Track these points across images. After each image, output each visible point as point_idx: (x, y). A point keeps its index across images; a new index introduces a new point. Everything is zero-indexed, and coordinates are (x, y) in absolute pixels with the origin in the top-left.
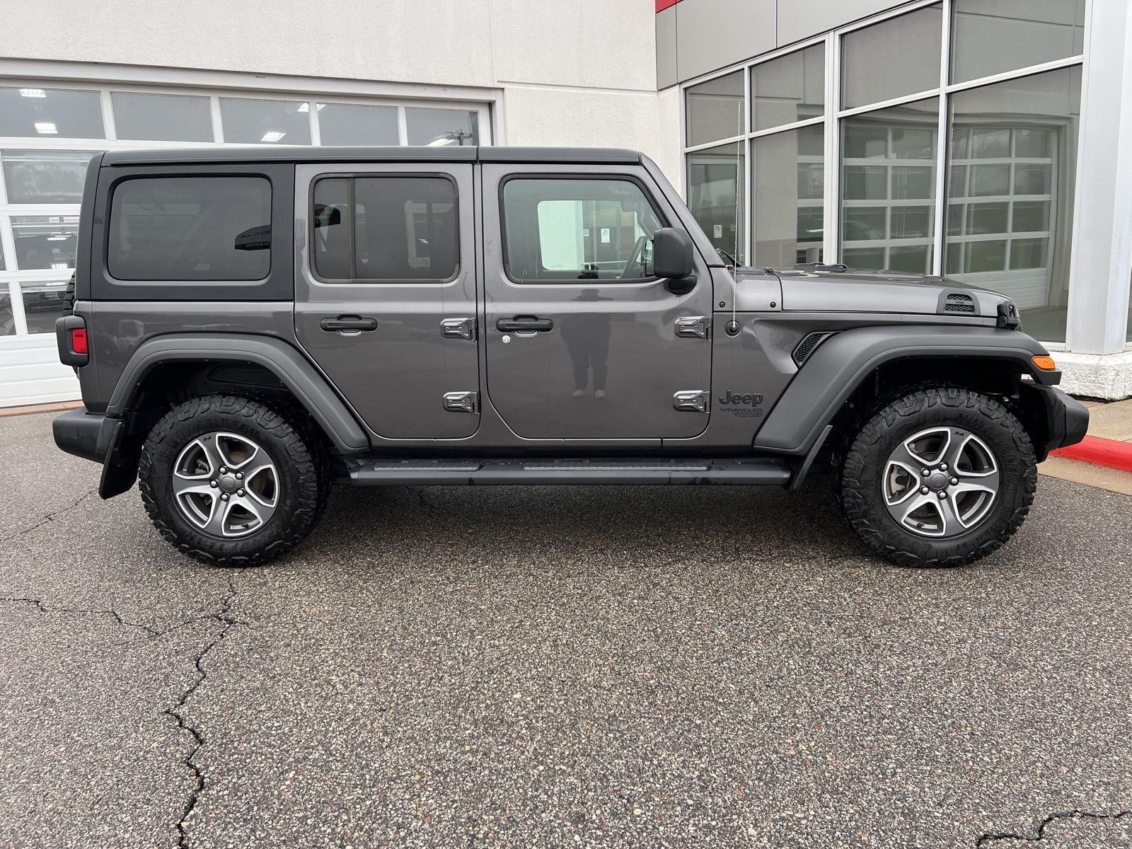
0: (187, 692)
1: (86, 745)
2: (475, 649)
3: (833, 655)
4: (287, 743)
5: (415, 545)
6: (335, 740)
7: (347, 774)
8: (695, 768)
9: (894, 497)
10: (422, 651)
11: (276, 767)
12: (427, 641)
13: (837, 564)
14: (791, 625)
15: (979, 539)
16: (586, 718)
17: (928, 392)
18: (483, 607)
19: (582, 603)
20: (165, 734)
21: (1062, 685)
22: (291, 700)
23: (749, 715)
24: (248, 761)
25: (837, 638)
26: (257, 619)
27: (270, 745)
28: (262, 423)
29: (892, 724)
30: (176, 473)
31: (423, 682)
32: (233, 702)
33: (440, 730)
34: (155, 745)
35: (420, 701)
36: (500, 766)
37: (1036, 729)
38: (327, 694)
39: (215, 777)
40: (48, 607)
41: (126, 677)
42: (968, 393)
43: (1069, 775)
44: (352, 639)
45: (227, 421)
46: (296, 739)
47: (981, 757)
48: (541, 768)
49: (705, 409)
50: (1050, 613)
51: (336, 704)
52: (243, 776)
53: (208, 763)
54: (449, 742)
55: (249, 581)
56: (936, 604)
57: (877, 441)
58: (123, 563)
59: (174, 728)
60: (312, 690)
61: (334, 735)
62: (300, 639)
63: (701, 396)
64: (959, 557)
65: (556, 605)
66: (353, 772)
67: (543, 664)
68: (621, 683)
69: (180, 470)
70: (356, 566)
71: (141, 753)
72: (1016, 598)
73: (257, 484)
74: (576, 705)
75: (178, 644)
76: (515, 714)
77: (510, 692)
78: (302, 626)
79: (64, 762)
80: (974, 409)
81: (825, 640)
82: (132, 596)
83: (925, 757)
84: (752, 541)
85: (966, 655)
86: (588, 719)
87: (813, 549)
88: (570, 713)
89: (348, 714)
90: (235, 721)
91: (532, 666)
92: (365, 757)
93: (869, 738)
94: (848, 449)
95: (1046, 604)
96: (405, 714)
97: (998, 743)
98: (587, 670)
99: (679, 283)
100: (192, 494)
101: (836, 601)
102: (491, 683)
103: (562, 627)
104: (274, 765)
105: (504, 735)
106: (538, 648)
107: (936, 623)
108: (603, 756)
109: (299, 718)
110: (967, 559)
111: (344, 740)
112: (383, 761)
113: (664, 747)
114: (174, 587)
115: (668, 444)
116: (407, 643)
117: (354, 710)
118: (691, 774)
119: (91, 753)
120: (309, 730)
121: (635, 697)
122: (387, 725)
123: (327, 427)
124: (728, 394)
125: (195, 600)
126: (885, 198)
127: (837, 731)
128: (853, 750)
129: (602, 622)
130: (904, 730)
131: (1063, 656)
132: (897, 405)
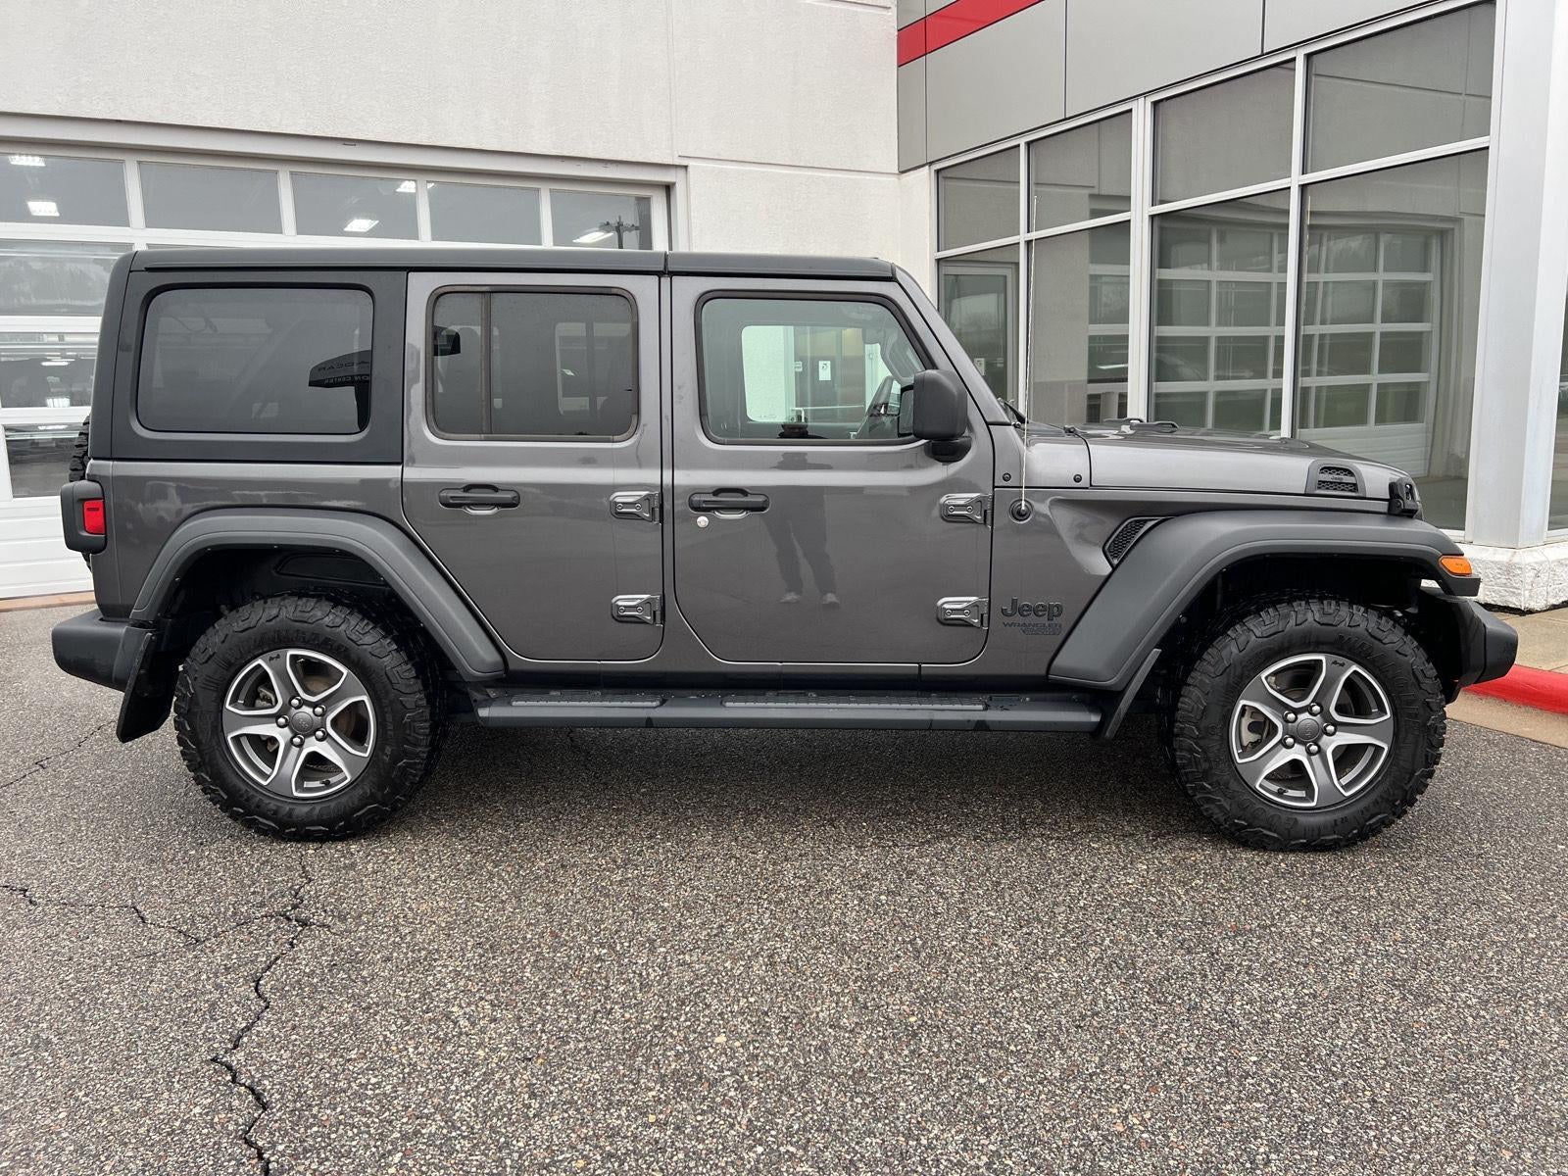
0: (243, 1029)
1: (97, 1109)
2: (656, 968)
3: (1168, 981)
4: (389, 1110)
5: (566, 810)
6: (459, 1104)
7: (478, 1157)
8: (982, 1151)
9: (1246, 750)
10: (580, 970)
11: (375, 1147)
12: (588, 955)
13: (1165, 845)
14: (1105, 935)
15: (1365, 813)
16: (821, 1073)
17: (1295, 604)
18: (666, 904)
19: (807, 900)
20: (212, 1094)
21: (1493, 1028)
22: (394, 1043)
23: (1054, 1070)
24: (333, 1136)
25: (1171, 955)
26: (343, 919)
27: (364, 1113)
28: (354, 637)
29: (1259, 1085)
30: (227, 706)
31: (585, 1016)
32: (309, 1045)
33: (611, 1090)
34: (197, 1110)
35: (581, 1045)
36: (701, 1146)
37: (1463, 1094)
38: (446, 1034)
39: (285, 1160)
40: (40, 898)
41: (153, 1005)
42: (1351, 607)
43: (1515, 1163)
44: (480, 951)
45: (303, 633)
46: (402, 1103)
47: (1389, 1136)
48: (760, 1149)
49: (982, 624)
50: (1468, 919)
51: (460, 1049)
52: (327, 1159)
53: (275, 1139)
54: (624, 1108)
55: (330, 862)
56: (1307, 905)
57: (1223, 672)
58: (148, 834)
59: (225, 1085)
60: (424, 1028)
61: (457, 1097)
62: (405, 951)
63: (975, 605)
64: (1336, 836)
65: (770, 903)
66: (486, 1155)
67: (756, 991)
68: (869, 1021)
69: (234, 702)
70: (482, 841)
71: (177, 1124)
72: (1419, 897)
73: (343, 722)
74: (807, 1054)
75: (229, 957)
76: (718, 1066)
77: (709, 1034)
78: (407, 931)
79: (65, 1135)
80: (1358, 629)
81: (1155, 958)
82: (161, 883)
83: (1309, 1137)
84: (1043, 809)
85: (1355, 981)
86: (824, 1075)
87: (1129, 822)
88: (796, 1065)
89: (478, 1065)
90: (313, 1075)
91: (740, 994)
92: (504, 1131)
93: (1228, 1107)
94: (1183, 682)
95: (1462, 907)
96: (560, 1066)
97: (1410, 1114)
98: (819, 1001)
99: (946, 447)
100: (250, 737)
101: (1166, 900)
102: (682, 1019)
103: (781, 936)
104: (372, 1143)
105: (705, 1098)
106: (748, 967)
107: (1309, 933)
108: (848, 1131)
109: (407, 1070)
110: (1348, 839)
111: (473, 1104)
112: (531, 1138)
113: (935, 1118)
114: (222, 870)
115: (930, 672)
116: (559, 957)
117: (486, 1059)
118: (976, 1160)
119: (104, 1122)
120: (421, 1090)
121: (890, 1041)
122: (535, 1081)
123: (445, 642)
124: (1014, 602)
125: (252, 890)
126: (1207, 324)
127: (1181, 1096)
128: (1207, 1124)
129: (837, 929)
130: (1276, 1095)
131: (1492, 984)
132: (1251, 623)
